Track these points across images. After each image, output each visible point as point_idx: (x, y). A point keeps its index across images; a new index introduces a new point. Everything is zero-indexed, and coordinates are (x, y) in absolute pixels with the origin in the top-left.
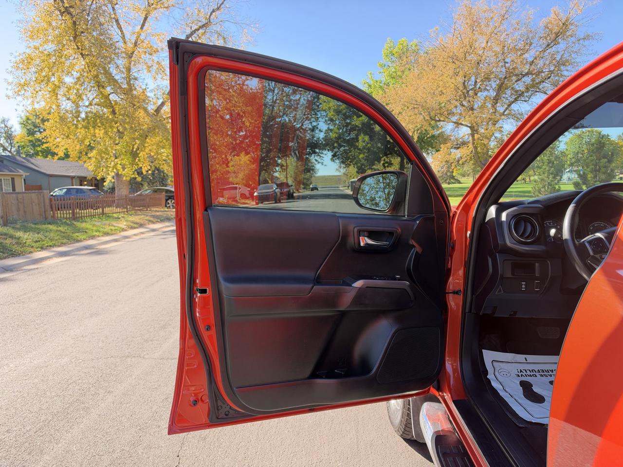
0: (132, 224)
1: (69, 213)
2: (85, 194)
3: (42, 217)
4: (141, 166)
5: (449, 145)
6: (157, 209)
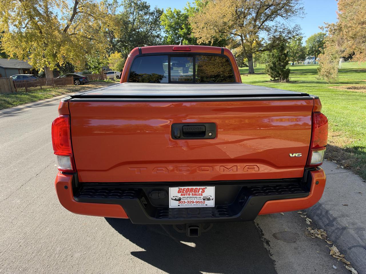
0: (58, 93)
1: (24, 89)
2: (29, 78)
3: (10, 91)
4: (58, 62)
6: (70, 86)
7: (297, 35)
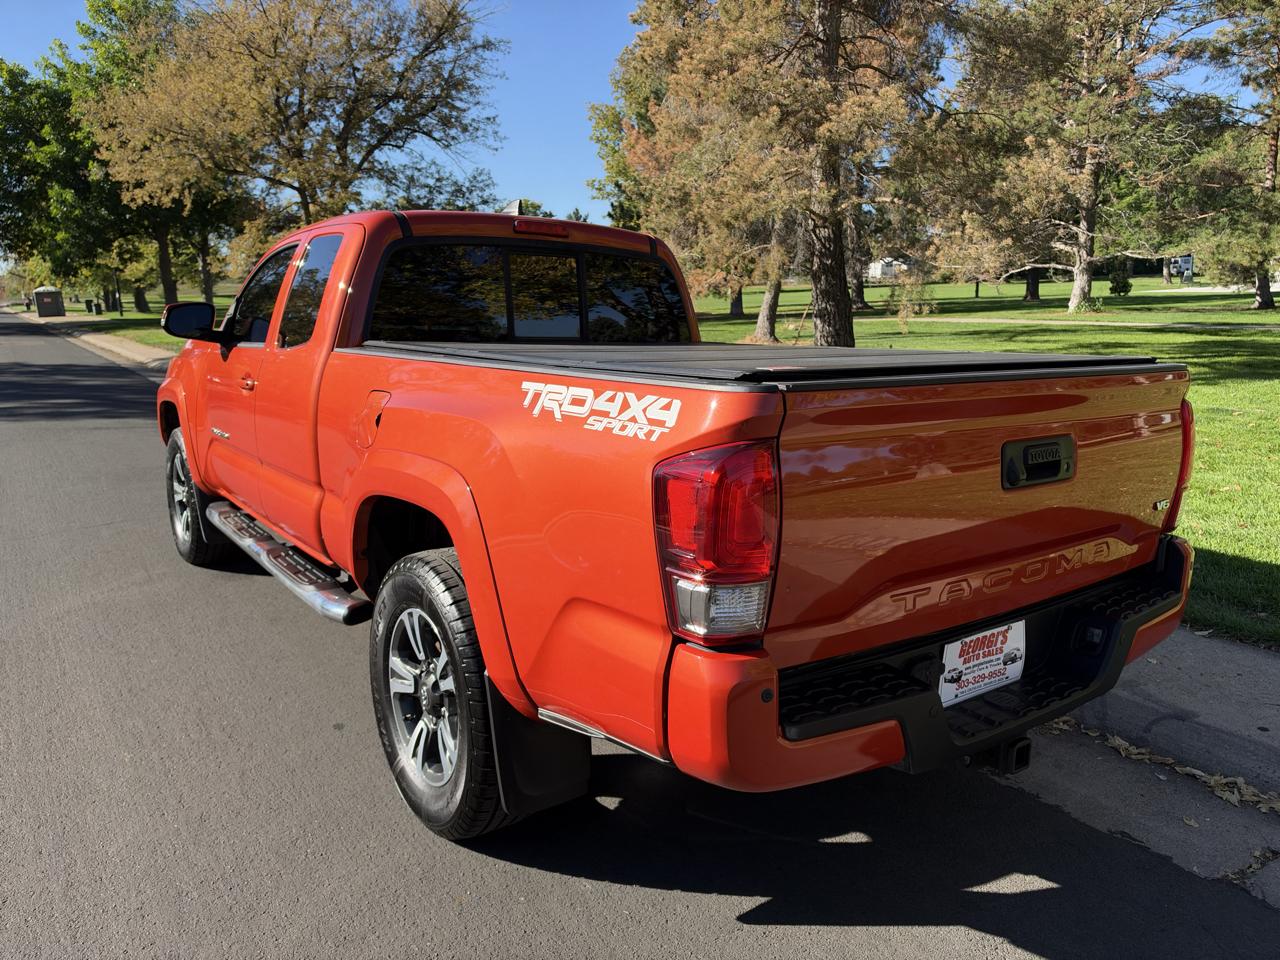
5: (260, 222)
7: (485, 202)
